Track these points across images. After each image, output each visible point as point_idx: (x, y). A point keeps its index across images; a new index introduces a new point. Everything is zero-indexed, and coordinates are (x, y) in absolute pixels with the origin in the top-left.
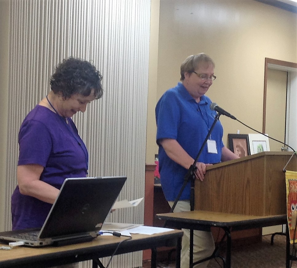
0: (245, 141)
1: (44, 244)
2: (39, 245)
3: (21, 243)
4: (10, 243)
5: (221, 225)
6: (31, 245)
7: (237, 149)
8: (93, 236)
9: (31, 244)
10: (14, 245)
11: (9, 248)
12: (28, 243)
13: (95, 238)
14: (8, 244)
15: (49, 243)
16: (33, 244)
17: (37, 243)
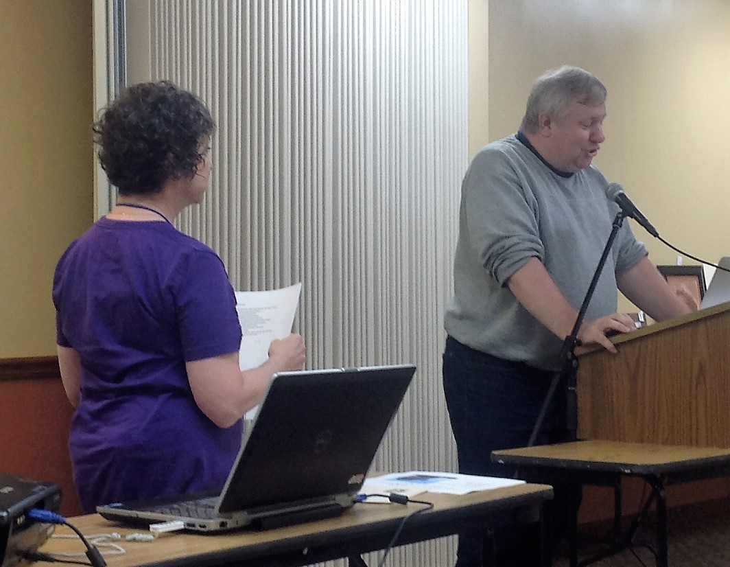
0: (695, 282)
1: (231, 524)
2: (218, 527)
3: (179, 524)
4: (151, 526)
5: (641, 471)
6: (199, 528)
8: (344, 504)
9: (200, 526)
10: (161, 531)
11: (150, 537)
12: (194, 526)
13: (348, 508)
14: (149, 529)
15: (241, 523)
16: (204, 527)
17: (213, 524)
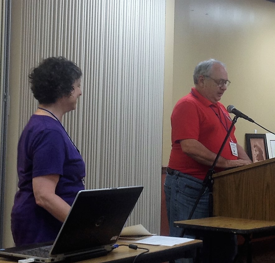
0: (262, 141)
1: (56, 260)
3: (32, 260)
4: (19, 261)
7: (254, 149)
8: (108, 250)
9: (42, 261)
12: (39, 260)
15: (61, 259)
17: (48, 260)
